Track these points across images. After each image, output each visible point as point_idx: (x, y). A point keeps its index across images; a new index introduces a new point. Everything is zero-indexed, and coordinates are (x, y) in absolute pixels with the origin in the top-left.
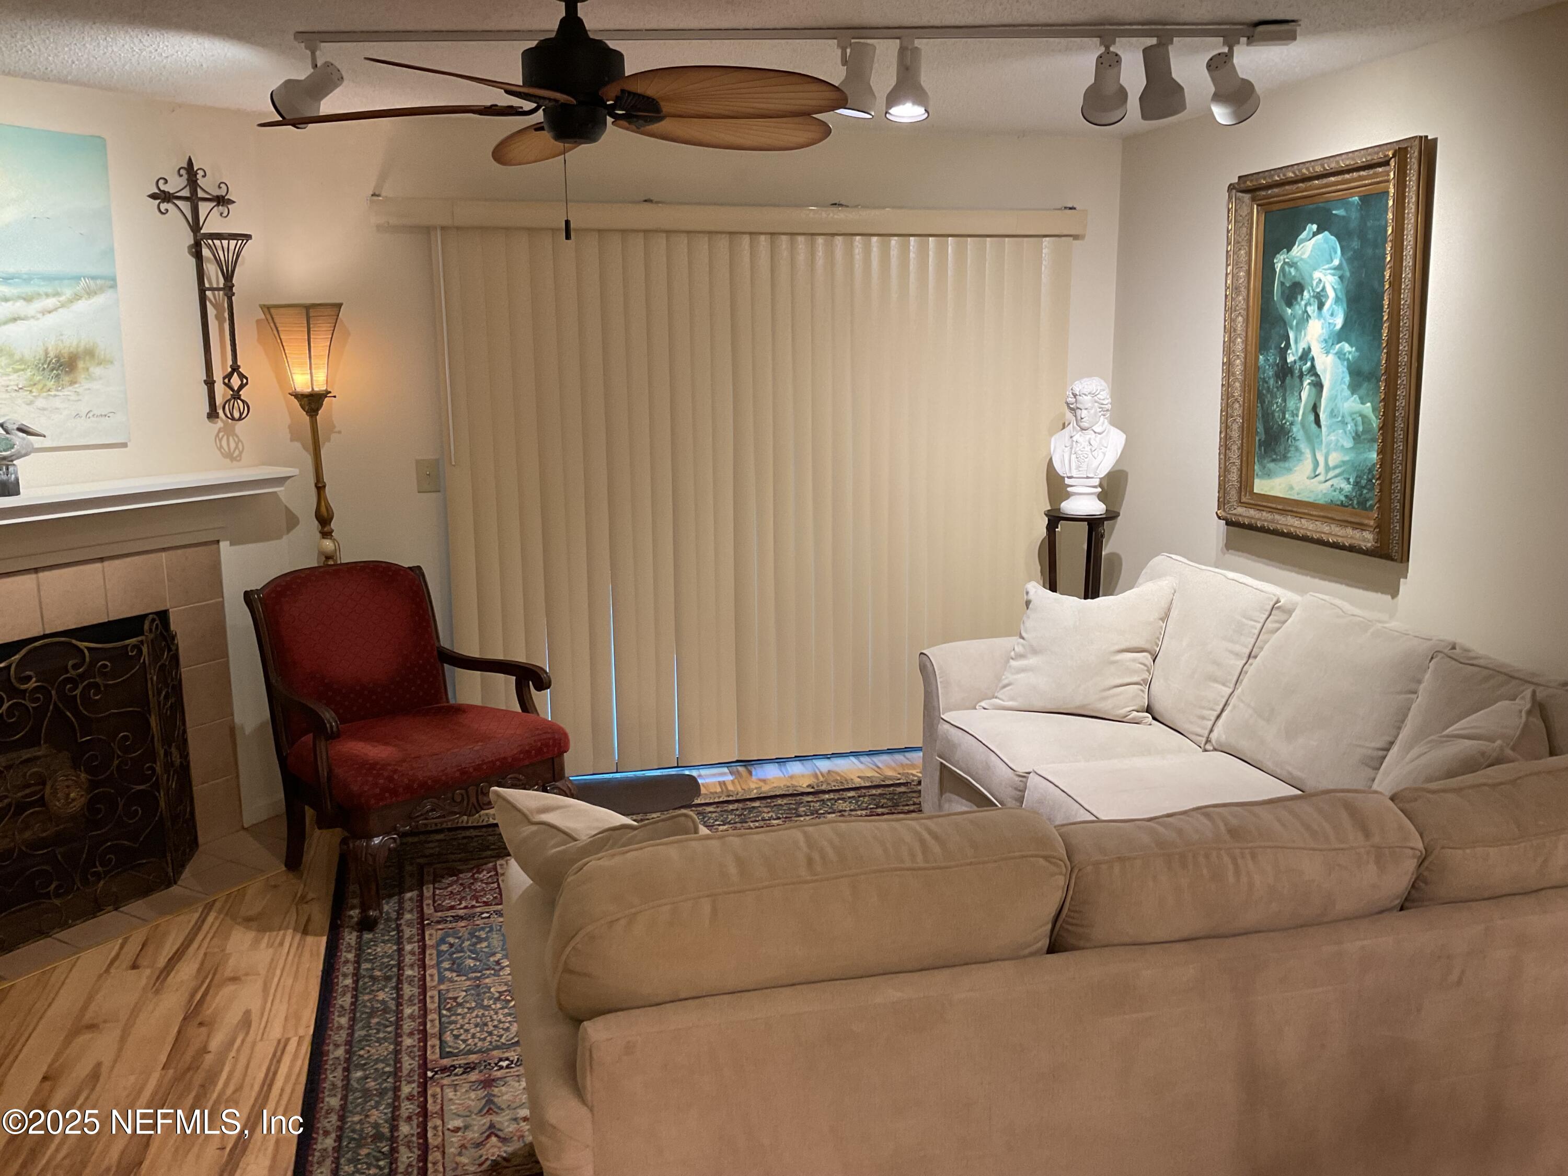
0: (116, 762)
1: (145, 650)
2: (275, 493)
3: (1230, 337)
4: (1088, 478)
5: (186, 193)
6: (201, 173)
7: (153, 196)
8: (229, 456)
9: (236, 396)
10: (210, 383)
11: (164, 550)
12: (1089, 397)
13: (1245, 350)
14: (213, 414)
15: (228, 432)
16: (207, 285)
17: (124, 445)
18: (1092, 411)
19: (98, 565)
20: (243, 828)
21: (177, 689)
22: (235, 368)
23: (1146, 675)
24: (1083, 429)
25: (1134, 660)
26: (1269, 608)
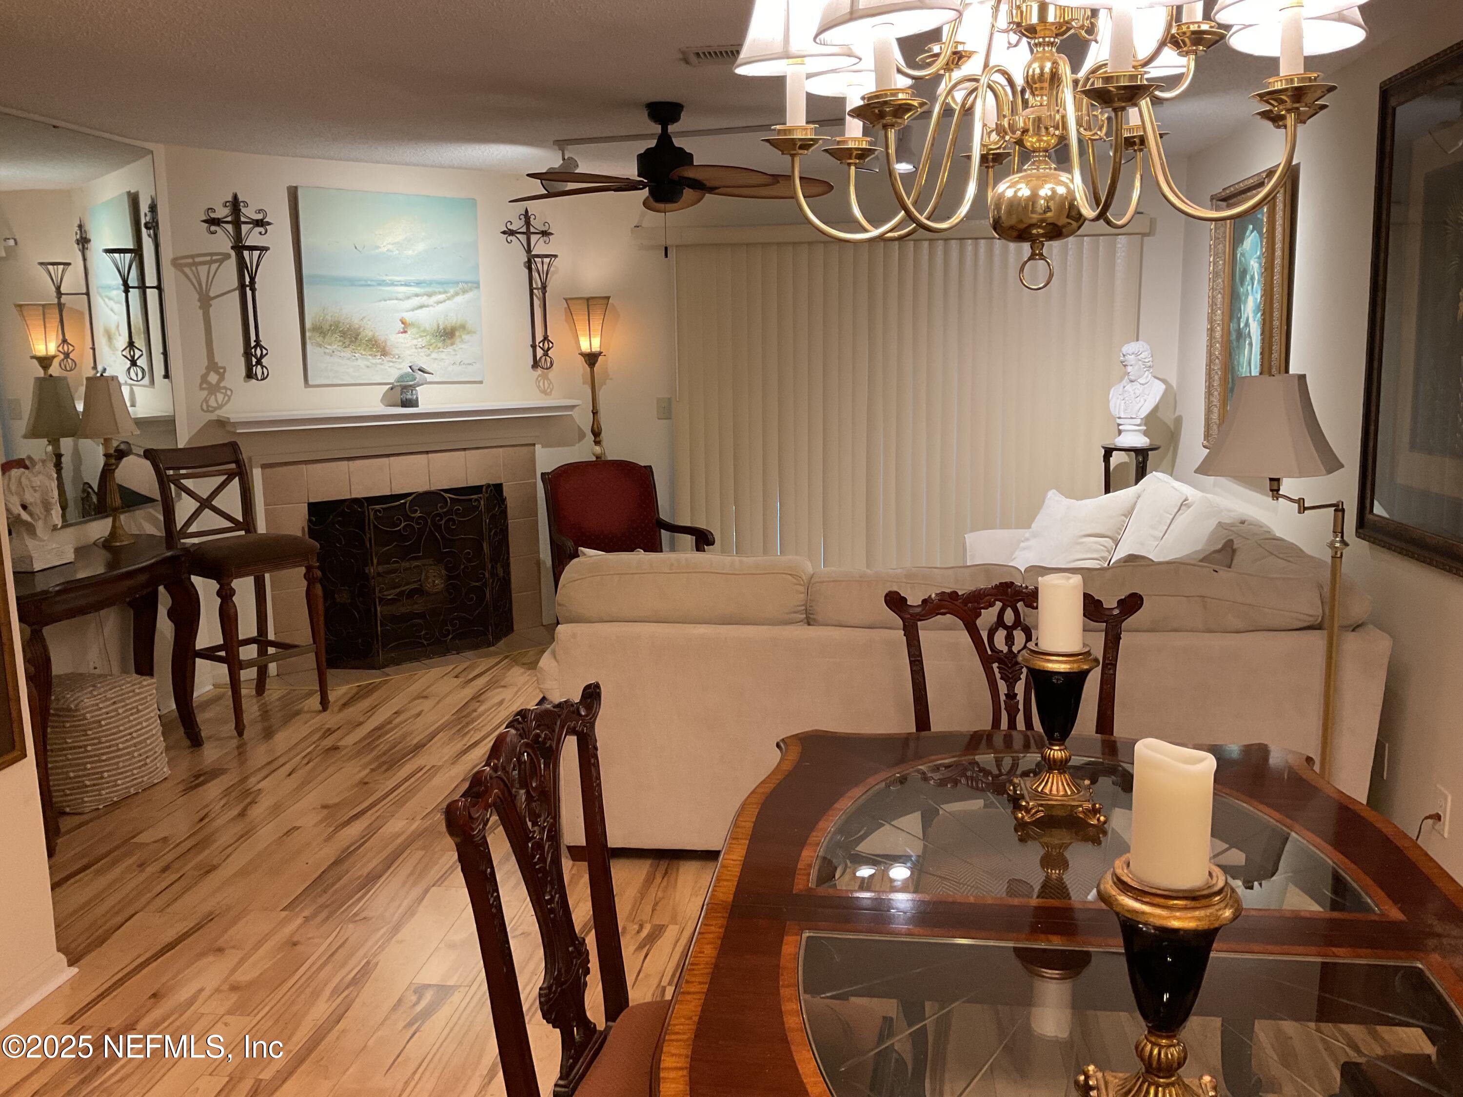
0: (462, 567)
1: (482, 503)
2: (571, 415)
3: (1212, 310)
4: (1132, 418)
5: (524, 230)
6: (533, 217)
7: (504, 233)
8: (544, 392)
9: (546, 354)
10: (534, 347)
11: (501, 446)
12: (1133, 356)
13: (1223, 320)
14: (536, 364)
15: (545, 377)
16: (534, 286)
17: (481, 382)
18: (1136, 367)
19: (463, 453)
20: (543, 625)
21: (504, 531)
22: (546, 338)
23: (1106, 554)
24: (1132, 381)
25: (1096, 543)
26: (1179, 505)
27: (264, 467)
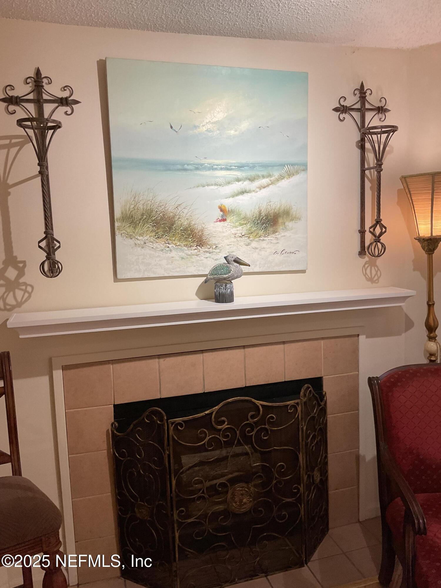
0: (275, 482)
1: (299, 409)
2: (399, 306)
5: (358, 106)
6: (369, 92)
7: (336, 110)
8: (371, 280)
9: (377, 239)
10: (362, 232)
11: (323, 338)
14: (362, 252)
15: (372, 264)
16: (366, 166)
17: (304, 271)
19: (282, 346)
20: (359, 522)
21: (323, 431)
22: (378, 222)
27: (65, 368)
